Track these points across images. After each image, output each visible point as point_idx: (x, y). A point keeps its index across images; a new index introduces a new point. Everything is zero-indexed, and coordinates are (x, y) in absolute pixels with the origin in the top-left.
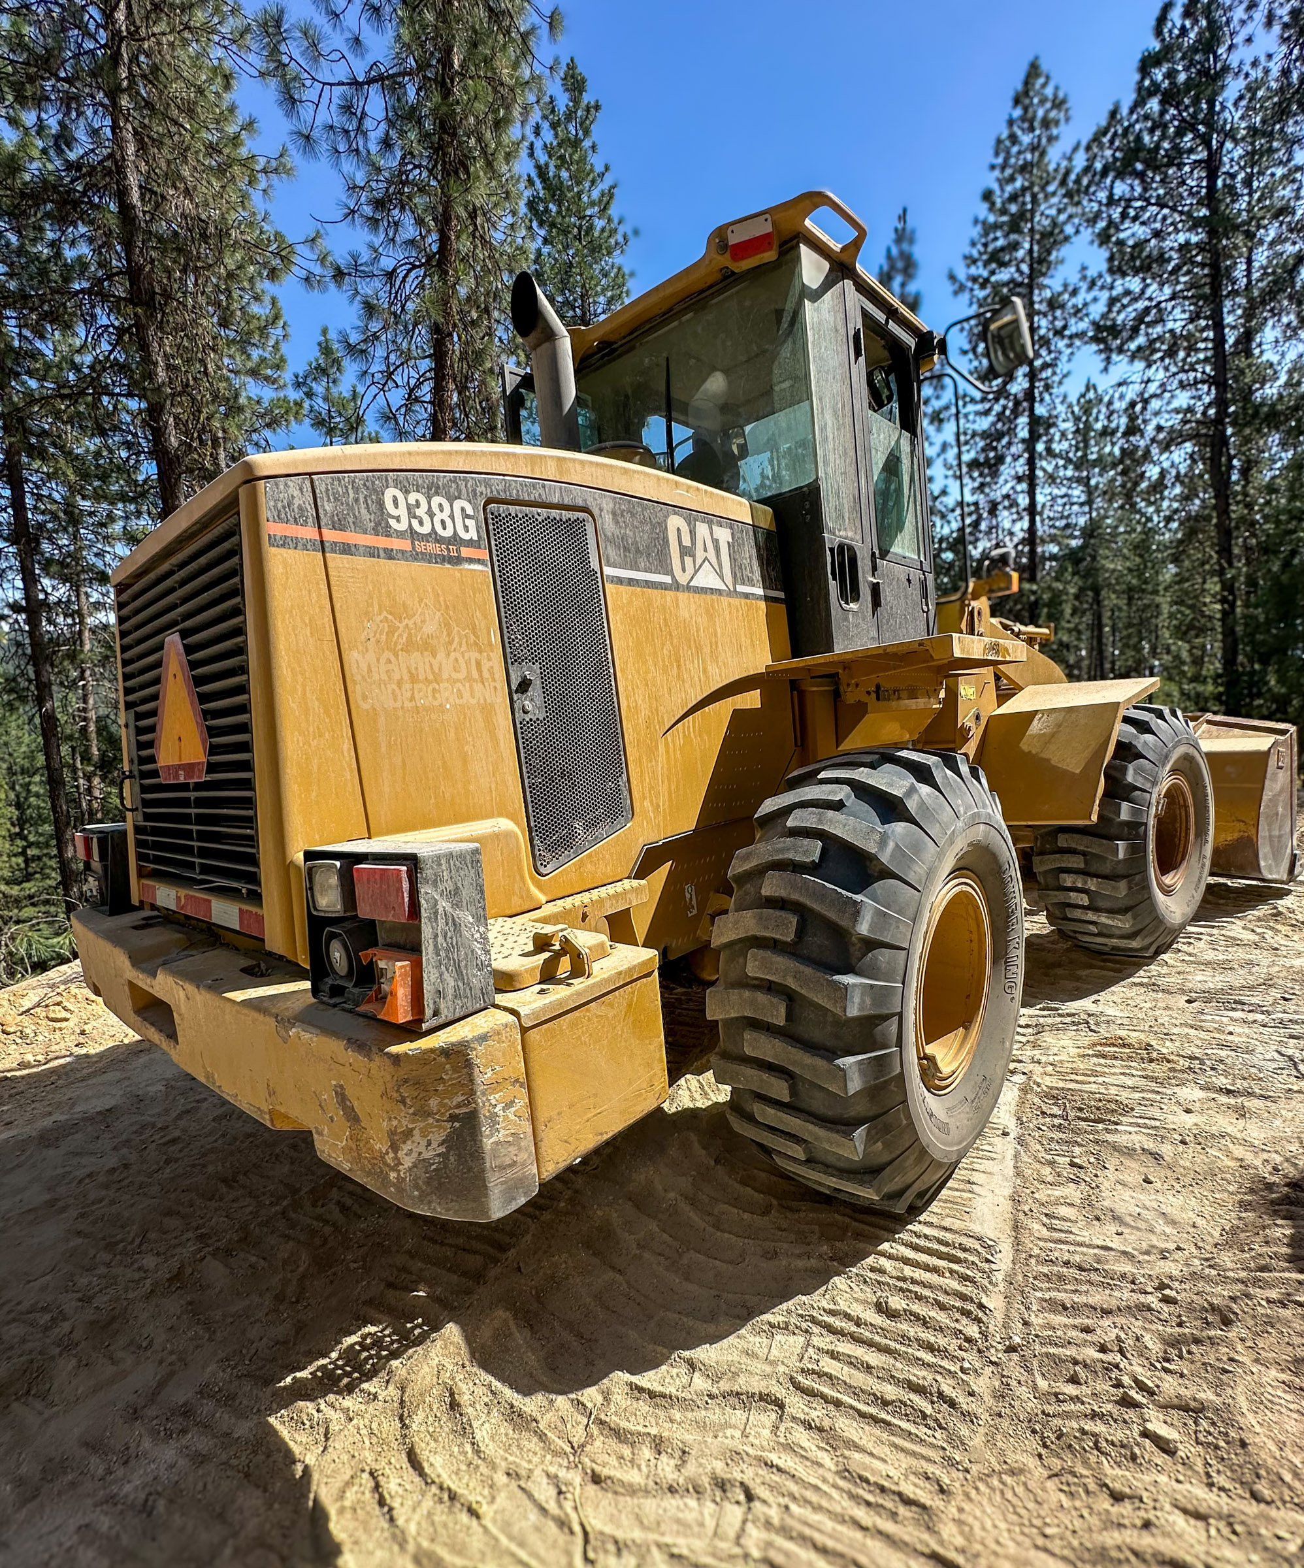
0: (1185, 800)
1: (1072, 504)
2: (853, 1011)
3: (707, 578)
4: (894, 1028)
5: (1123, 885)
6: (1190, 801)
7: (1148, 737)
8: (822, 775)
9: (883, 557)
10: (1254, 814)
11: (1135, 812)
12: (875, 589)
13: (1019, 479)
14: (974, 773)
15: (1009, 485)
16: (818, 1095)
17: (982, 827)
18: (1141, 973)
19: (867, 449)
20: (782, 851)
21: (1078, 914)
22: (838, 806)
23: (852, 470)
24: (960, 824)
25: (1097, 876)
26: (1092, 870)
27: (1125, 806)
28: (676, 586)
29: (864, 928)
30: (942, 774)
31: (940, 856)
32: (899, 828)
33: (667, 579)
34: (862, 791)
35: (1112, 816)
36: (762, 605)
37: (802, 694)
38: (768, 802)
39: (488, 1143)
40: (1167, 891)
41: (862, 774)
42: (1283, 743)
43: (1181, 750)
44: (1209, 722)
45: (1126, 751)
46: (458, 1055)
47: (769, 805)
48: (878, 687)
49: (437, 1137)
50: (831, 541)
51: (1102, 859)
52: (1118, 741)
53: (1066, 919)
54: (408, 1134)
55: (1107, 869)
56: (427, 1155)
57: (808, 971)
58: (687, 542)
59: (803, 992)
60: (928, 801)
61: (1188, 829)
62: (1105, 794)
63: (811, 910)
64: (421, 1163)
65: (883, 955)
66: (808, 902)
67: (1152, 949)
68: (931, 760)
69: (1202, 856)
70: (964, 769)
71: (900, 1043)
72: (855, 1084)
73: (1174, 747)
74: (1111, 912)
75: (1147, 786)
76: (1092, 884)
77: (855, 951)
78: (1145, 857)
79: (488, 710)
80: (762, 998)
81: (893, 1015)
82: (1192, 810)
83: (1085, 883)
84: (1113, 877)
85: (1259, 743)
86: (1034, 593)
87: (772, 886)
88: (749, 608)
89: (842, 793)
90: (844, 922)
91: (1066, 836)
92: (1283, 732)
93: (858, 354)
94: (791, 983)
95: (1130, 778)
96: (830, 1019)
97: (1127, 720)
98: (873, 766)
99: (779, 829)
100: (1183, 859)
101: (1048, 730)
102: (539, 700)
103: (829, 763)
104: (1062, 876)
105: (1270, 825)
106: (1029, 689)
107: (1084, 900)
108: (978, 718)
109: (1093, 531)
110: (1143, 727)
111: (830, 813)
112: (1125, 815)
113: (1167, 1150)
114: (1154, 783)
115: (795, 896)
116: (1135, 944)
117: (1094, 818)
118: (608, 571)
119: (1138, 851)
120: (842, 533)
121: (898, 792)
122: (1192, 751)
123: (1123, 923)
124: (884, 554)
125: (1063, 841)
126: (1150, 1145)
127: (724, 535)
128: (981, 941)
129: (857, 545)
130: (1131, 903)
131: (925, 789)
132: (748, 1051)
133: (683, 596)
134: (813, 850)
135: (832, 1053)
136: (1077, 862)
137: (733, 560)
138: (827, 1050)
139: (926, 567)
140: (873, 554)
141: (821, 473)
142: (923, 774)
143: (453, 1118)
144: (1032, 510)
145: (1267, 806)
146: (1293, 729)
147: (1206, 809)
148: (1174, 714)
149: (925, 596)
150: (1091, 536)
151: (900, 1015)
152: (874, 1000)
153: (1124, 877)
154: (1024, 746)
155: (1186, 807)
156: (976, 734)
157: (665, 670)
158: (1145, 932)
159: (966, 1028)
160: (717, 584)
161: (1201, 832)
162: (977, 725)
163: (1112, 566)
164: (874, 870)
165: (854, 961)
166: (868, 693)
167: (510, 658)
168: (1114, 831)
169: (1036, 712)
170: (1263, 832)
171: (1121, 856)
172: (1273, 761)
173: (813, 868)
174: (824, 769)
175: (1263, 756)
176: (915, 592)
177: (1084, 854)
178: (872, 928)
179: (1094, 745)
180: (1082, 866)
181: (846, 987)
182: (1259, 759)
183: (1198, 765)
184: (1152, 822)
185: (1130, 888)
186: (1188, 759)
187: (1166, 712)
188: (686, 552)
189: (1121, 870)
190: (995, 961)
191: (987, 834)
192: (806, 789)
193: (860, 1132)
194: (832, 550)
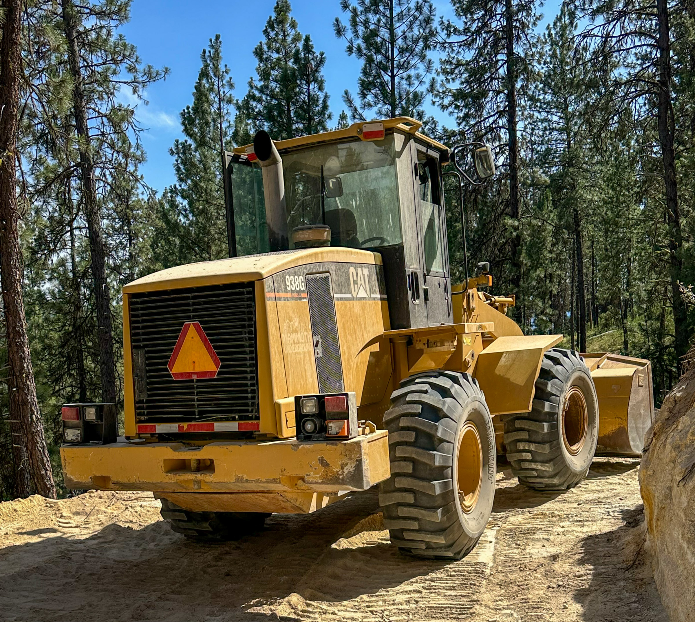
0: (582, 403)
1: (553, 129)
2: (437, 464)
3: (362, 294)
4: (450, 472)
5: (547, 446)
6: (585, 403)
7: (559, 367)
8: (417, 381)
9: (428, 275)
10: (625, 413)
11: (552, 407)
12: (426, 292)
13: (501, 114)
14: (474, 381)
15: (491, 120)
16: (424, 498)
17: (477, 403)
18: (560, 497)
19: (421, 222)
20: (406, 409)
21: (526, 465)
22: (426, 392)
23: (416, 235)
24: (470, 400)
25: (535, 442)
26: (532, 439)
27: (547, 404)
28: (353, 299)
29: (439, 434)
30: (462, 380)
31: (463, 411)
32: (448, 400)
33: (349, 296)
34: (434, 386)
35: (540, 409)
36: (380, 302)
37: (394, 343)
38: (395, 392)
39: (364, 468)
40: (573, 453)
41: (433, 380)
42: (642, 372)
43: (577, 374)
44: (608, 358)
45: (546, 374)
46: (358, 444)
47: (396, 393)
48: (428, 341)
49: (353, 465)
50: (409, 271)
51: (536, 432)
52: (542, 369)
53: (522, 469)
54: (347, 464)
55: (539, 438)
56: (351, 470)
57: (420, 451)
58: (355, 279)
59: (419, 459)
60: (458, 391)
61: (584, 419)
62: (535, 397)
63: (420, 429)
64: (349, 472)
65: (446, 445)
66: (419, 427)
67: (566, 485)
68: (458, 375)
69: (592, 435)
70: (470, 379)
71: (452, 478)
72: (438, 491)
73: (572, 372)
74: (543, 462)
75: (558, 393)
76: (533, 447)
77: (436, 442)
78: (558, 431)
79: (309, 352)
80: (403, 463)
81: (449, 467)
82: (586, 408)
83: (529, 447)
84: (542, 443)
85: (626, 371)
86: (516, 229)
87: (404, 422)
88: (375, 304)
89: (426, 387)
90: (432, 432)
91: (520, 421)
92: (643, 365)
93: (416, 175)
94: (414, 456)
95: (549, 389)
96: (428, 468)
97: (547, 357)
98: (436, 377)
99: (402, 402)
100: (582, 436)
101: (509, 363)
102: (321, 349)
103: (417, 376)
104: (518, 444)
105: (635, 420)
106: (500, 339)
107: (529, 456)
108: (473, 356)
109: (571, 159)
110: (556, 361)
111: (423, 395)
112: (547, 409)
113: (552, 537)
114: (562, 392)
115: (413, 425)
116: (556, 481)
117: (530, 409)
118: (336, 296)
119: (554, 428)
120: (412, 267)
121: (448, 387)
122: (583, 375)
123: (548, 468)
124: (429, 271)
125: (518, 424)
126: (546, 537)
127: (366, 271)
128: (478, 455)
129: (418, 271)
130: (552, 457)
131: (456, 386)
132: (397, 486)
133: (355, 302)
134: (419, 409)
135: (430, 480)
136: (524, 435)
137: (369, 282)
138: (428, 479)
139: (447, 276)
140: (424, 274)
141: (404, 240)
142: (455, 380)
143: (357, 461)
144: (512, 144)
145: (632, 409)
146: (648, 362)
147: (594, 408)
148: (574, 355)
149: (446, 291)
150: (571, 165)
151: (452, 467)
152: (443, 460)
153: (548, 442)
154: (497, 372)
155: (583, 407)
156: (472, 365)
157: (352, 336)
158: (560, 474)
159: (473, 493)
160: (365, 296)
161: (592, 421)
162: (473, 360)
163: (589, 197)
164: (441, 415)
165: (436, 446)
166: (424, 344)
167: (314, 333)
168: (542, 417)
169: (503, 353)
170: (631, 424)
171: (546, 431)
172: (635, 383)
173: (419, 415)
174: (417, 378)
175: (628, 380)
176: (442, 290)
177: (528, 431)
178: (442, 435)
179: (530, 371)
180: (527, 437)
181: (434, 455)
182: (627, 381)
183: (587, 383)
184: (561, 413)
185: (551, 449)
186: (581, 379)
187: (569, 352)
188: (355, 282)
189: (546, 438)
190: (484, 465)
191: (479, 406)
192: (411, 386)
193: (439, 511)
194: (409, 276)
